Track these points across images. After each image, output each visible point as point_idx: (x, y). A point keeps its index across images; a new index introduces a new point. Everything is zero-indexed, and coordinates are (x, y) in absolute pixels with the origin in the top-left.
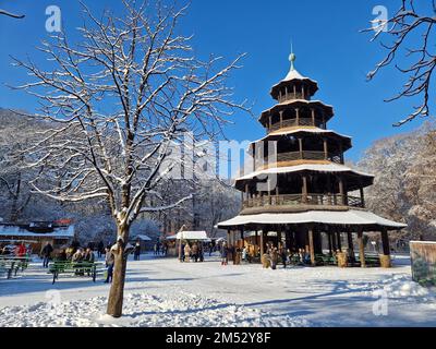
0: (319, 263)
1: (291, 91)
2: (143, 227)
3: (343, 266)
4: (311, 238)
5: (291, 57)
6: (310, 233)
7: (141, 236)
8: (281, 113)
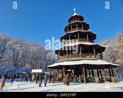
0: (87, 82)
1: (75, 19)
2: (25, 69)
3: (97, 83)
4: (84, 71)
5: (74, 9)
6: (83, 69)
7: (23, 72)
8: (71, 26)
